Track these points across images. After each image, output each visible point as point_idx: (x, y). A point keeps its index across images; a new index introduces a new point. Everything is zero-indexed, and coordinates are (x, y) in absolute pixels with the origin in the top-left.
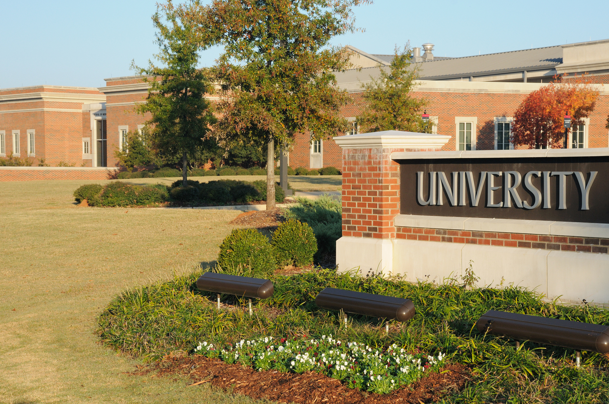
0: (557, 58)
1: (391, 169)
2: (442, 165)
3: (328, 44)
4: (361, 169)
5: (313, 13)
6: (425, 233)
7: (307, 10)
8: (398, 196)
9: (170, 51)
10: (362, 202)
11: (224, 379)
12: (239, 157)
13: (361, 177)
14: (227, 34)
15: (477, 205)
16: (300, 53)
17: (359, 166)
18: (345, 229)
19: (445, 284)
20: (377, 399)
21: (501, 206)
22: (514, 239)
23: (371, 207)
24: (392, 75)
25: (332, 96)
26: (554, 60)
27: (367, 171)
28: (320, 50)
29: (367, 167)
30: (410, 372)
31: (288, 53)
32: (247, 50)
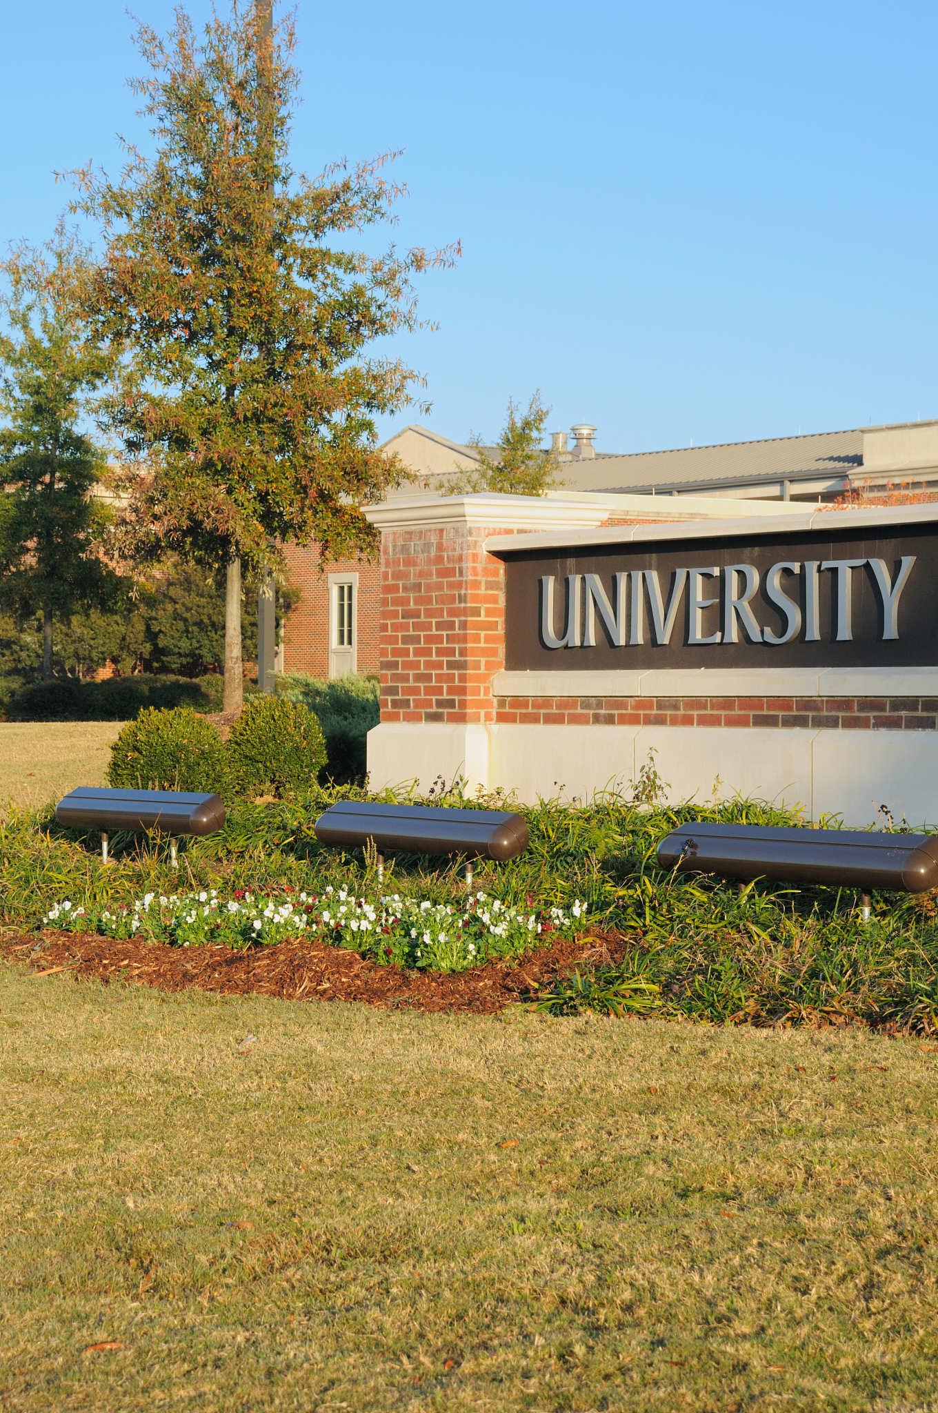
0: (851, 454)
1: (486, 572)
2: (594, 559)
3: (359, 356)
4: (421, 574)
5: (325, 285)
6: (558, 707)
7: (313, 281)
8: (501, 631)
9: (17, 393)
10: (422, 645)
11: (105, 962)
12: (173, 654)
13: (420, 591)
14: (136, 327)
15: (666, 642)
16: (297, 371)
17: (417, 568)
18: (386, 706)
19: (598, 803)
20: (437, 982)
21: (718, 640)
22: (745, 709)
23: (443, 656)
24: (502, 464)
25: (366, 463)
26: (847, 459)
27: (435, 579)
28: (340, 369)
29: (434, 568)
30: (511, 936)
31: (272, 373)
32: (181, 362)
